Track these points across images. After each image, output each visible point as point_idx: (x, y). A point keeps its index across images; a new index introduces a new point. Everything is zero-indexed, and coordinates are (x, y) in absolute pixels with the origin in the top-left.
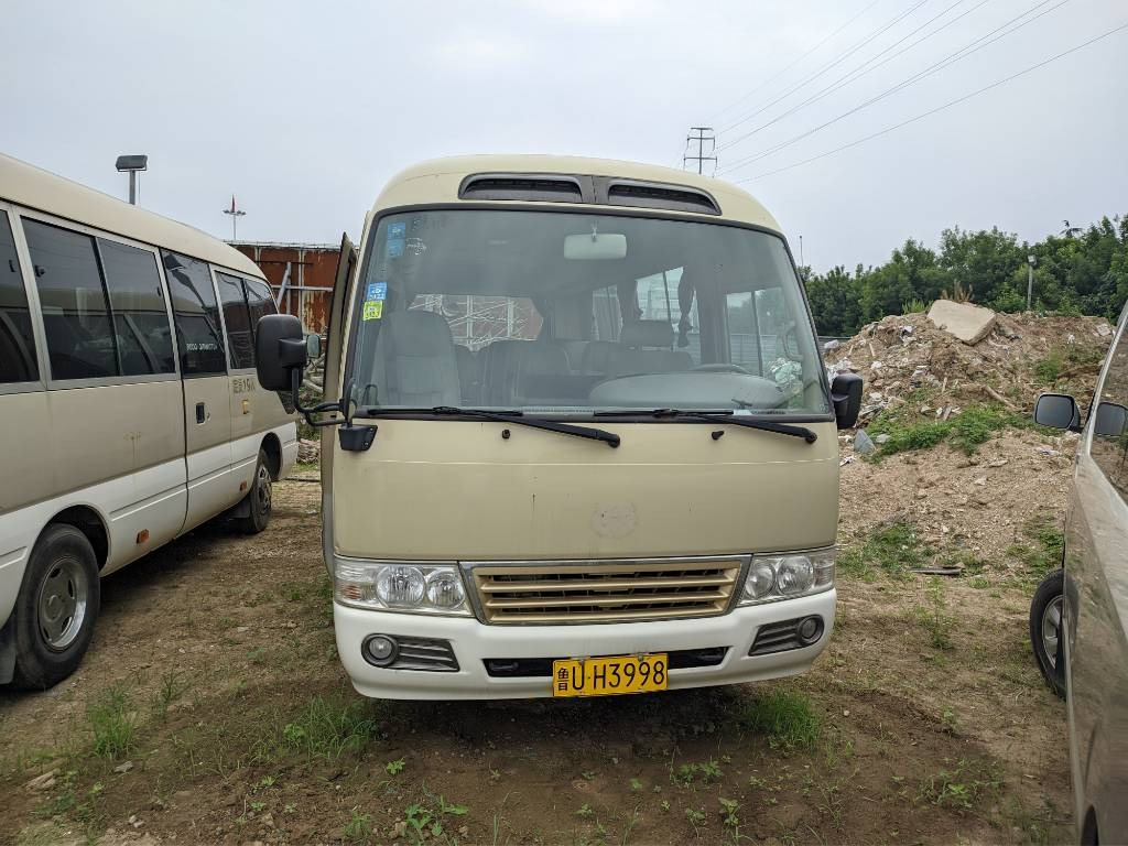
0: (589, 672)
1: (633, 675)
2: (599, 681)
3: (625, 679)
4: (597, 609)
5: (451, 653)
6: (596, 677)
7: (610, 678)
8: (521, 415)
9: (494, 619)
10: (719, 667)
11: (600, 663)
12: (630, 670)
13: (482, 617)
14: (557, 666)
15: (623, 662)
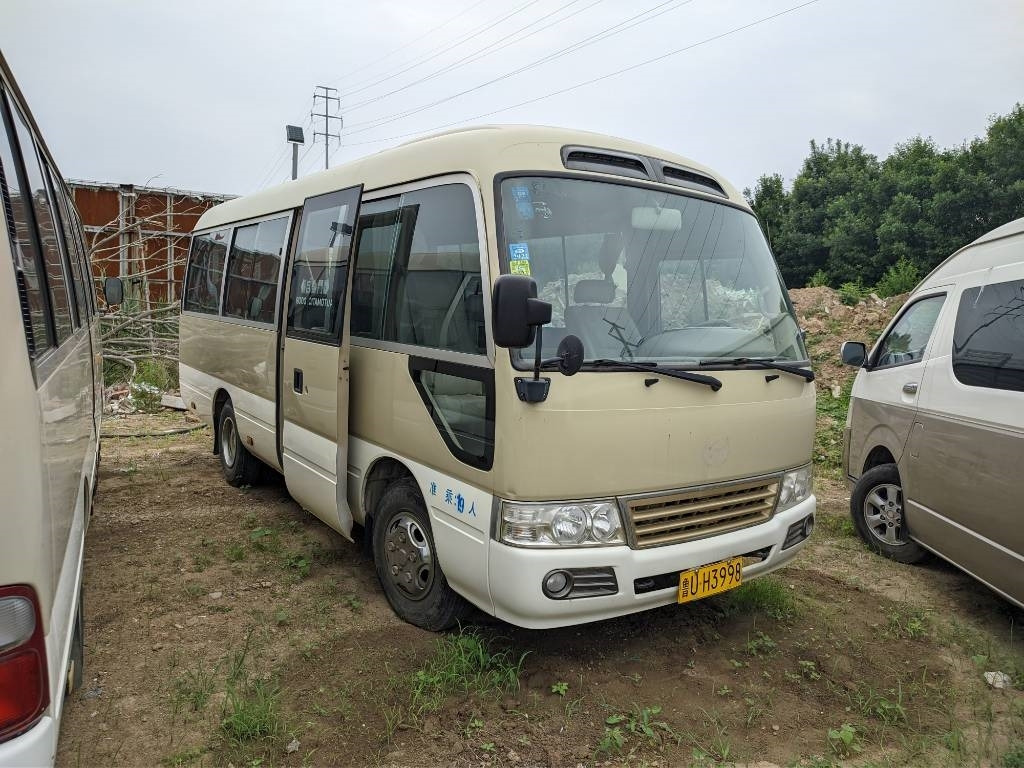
0: (701, 580)
1: (724, 577)
2: (706, 584)
3: (720, 580)
4: (700, 526)
5: (614, 579)
6: (705, 582)
7: (713, 582)
8: (654, 365)
9: (640, 543)
10: (766, 561)
11: (706, 570)
12: (723, 574)
13: (632, 542)
14: (683, 577)
15: (718, 567)
